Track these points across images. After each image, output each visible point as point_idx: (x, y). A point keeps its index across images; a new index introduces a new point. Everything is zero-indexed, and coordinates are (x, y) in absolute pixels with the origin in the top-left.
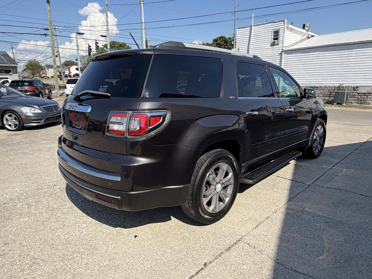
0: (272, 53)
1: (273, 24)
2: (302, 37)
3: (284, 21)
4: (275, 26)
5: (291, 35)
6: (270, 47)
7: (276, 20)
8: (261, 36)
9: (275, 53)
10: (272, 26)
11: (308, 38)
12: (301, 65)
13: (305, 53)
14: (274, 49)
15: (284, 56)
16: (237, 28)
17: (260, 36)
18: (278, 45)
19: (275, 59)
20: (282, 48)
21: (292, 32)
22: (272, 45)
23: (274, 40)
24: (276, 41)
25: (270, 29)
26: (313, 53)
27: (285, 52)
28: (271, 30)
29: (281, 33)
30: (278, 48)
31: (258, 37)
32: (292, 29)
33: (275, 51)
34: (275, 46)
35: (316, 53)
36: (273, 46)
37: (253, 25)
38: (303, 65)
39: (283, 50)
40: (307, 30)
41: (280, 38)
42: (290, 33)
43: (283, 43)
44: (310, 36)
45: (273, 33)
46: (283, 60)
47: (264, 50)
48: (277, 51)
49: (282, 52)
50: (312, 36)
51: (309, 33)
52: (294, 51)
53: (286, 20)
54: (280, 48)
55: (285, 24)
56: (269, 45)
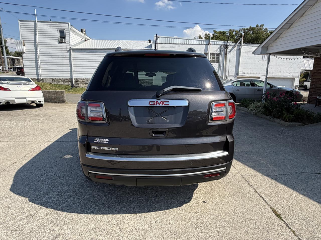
0: (61, 49)
1: (58, 24)
2: (82, 39)
3: (68, 23)
4: (60, 26)
5: (74, 36)
6: (58, 44)
7: (60, 21)
8: (48, 33)
9: (64, 50)
10: (57, 26)
11: (86, 40)
12: (88, 62)
13: (89, 53)
14: (62, 46)
15: (73, 53)
16: (18, 20)
17: (46, 33)
18: (65, 43)
19: (64, 55)
20: (69, 46)
21: (75, 34)
22: (59, 42)
23: (60, 38)
24: (63, 39)
25: (56, 27)
26: (96, 53)
27: (72, 50)
28: (57, 29)
29: (66, 33)
30: (66, 46)
31: (44, 33)
32: (74, 31)
33: (63, 48)
34: (63, 44)
35: (98, 53)
36: (61, 43)
37: (37, 21)
38: (90, 62)
39: (70, 48)
40: (85, 34)
41: (67, 38)
42: (73, 34)
43: (70, 42)
44: (87, 39)
45: (59, 32)
46: (72, 57)
47: (52, 46)
48: (65, 48)
49: (70, 49)
50: (88, 40)
51: (86, 36)
52: (81, 50)
53: (69, 23)
54: (68, 46)
55: (69, 26)
56: (57, 42)
